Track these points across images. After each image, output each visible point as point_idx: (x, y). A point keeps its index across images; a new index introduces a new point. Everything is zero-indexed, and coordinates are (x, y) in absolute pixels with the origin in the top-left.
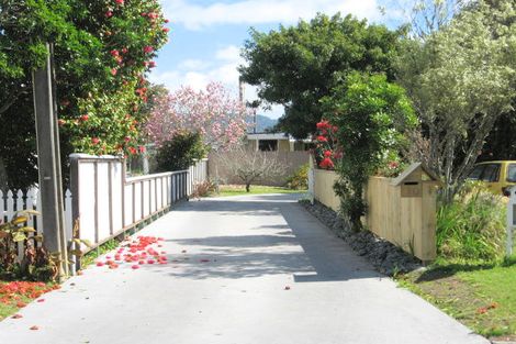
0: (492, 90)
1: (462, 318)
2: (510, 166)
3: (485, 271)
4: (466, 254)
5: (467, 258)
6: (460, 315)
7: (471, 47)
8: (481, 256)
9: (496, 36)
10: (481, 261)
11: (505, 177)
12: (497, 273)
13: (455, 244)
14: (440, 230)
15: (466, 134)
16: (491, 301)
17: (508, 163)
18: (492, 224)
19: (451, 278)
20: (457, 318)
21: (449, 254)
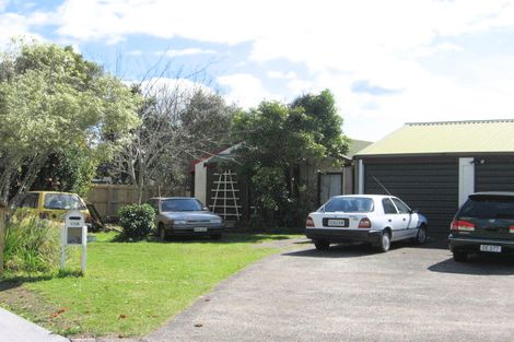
0: (50, 135)
1: (39, 321)
2: (46, 196)
3: (47, 282)
4: (27, 268)
5: (29, 271)
6: (36, 319)
7: (33, 99)
8: (39, 269)
9: (50, 92)
10: (40, 274)
11: (43, 204)
12: (56, 283)
13: (18, 260)
14: (7, 249)
15: (20, 169)
16: (60, 307)
17: (45, 193)
18: (47, 243)
19: (18, 288)
20: (35, 322)
21: (14, 269)
